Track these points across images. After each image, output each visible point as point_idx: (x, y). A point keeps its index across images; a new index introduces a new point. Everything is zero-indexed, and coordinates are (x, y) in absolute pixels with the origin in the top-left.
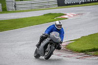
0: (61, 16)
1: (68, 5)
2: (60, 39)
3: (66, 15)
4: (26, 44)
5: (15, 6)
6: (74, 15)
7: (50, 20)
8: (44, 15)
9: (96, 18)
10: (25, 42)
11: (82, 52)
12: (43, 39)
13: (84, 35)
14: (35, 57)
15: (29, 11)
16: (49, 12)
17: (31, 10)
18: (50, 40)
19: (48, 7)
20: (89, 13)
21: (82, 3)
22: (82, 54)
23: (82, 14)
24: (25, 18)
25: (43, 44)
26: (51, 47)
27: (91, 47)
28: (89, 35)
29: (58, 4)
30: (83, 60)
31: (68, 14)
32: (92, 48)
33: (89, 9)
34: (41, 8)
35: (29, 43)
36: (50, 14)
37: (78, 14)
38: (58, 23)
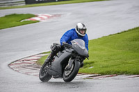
0: (29, 18)
1: (39, 2)
3: (37, 16)
6: (49, 17)
8: (6, 16)
16: (13, 13)
18: (73, 52)
19: (12, 5)
20: (70, 13)
31: (40, 15)
36: (14, 15)
37: (55, 16)
38: (80, 26)
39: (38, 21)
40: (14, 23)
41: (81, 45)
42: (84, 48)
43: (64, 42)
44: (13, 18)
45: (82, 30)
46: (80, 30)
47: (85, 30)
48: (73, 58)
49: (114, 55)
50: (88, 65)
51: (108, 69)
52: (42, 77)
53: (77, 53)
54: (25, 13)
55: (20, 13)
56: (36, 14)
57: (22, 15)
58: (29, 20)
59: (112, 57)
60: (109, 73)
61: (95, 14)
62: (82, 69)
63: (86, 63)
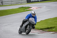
1: (33, 2)
2: (35, 22)
3: (31, 8)
4: (8, 25)
5: (2, 3)
6: (36, 8)
7: (22, 10)
8: (19, 8)
9: (49, 9)
10: (8, 24)
11: (41, 29)
12: (24, 22)
13: (43, 20)
14: (19, 33)
15: (10, 5)
17: (11, 5)
18: (29, 23)
19: (21, 3)
21: (41, 1)
22: (41, 30)
23: (41, 7)
24: (8, 10)
25: (24, 25)
26: (29, 27)
27: (46, 26)
28: (45, 20)
29: (27, 1)
30: (42, 34)
31: (33, 7)
33: (45, 5)
34: (17, 4)
36: (22, 7)
37: (39, 8)
39: (32, 10)
41: (33, 20)
44: (22, 9)
45: (34, 14)
46: (33, 14)
47: (35, 14)
55: (25, 7)
57: (26, 7)
58: (28, 9)
62: (50, 30)
63: (52, 27)
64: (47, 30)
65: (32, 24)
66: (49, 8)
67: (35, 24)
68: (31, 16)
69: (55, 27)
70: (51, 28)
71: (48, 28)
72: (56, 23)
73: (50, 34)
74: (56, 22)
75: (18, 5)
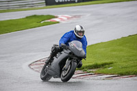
0: (50, 19)
1: (59, 3)
2: (84, 52)
3: (57, 17)
6: (68, 18)
8: (27, 17)
9: (98, 21)
16: (33, 14)
17: (8, 10)
18: (70, 53)
19: (32, 6)
20: (89, 14)
22: (79, 71)
23: (79, 16)
29: (46, 2)
31: (60, 16)
32: (93, 63)
35: (6, 57)
36: (35, 16)
37: (75, 17)
38: (78, 28)
39: (58, 22)
40: (34, 24)
41: (79, 47)
42: (80, 49)
43: (63, 44)
44: (34, 19)
45: (80, 32)
46: (78, 32)
47: (83, 32)
48: (71, 59)
49: (134, 55)
50: (107, 66)
51: (128, 70)
52: (43, 77)
53: (74, 55)
54: (45, 14)
56: (56, 15)
58: (49, 21)
59: (131, 58)
60: (128, 74)
61: (114, 15)
62: (101, 70)
63: (106, 64)
64: (94, 70)
65: (76, 56)
66: (99, 19)
67: (85, 57)
68: (74, 37)
69: (111, 63)
70: (103, 65)
71: (96, 66)
72: (115, 53)
73: (100, 79)
74: (115, 51)
75: (25, 10)
